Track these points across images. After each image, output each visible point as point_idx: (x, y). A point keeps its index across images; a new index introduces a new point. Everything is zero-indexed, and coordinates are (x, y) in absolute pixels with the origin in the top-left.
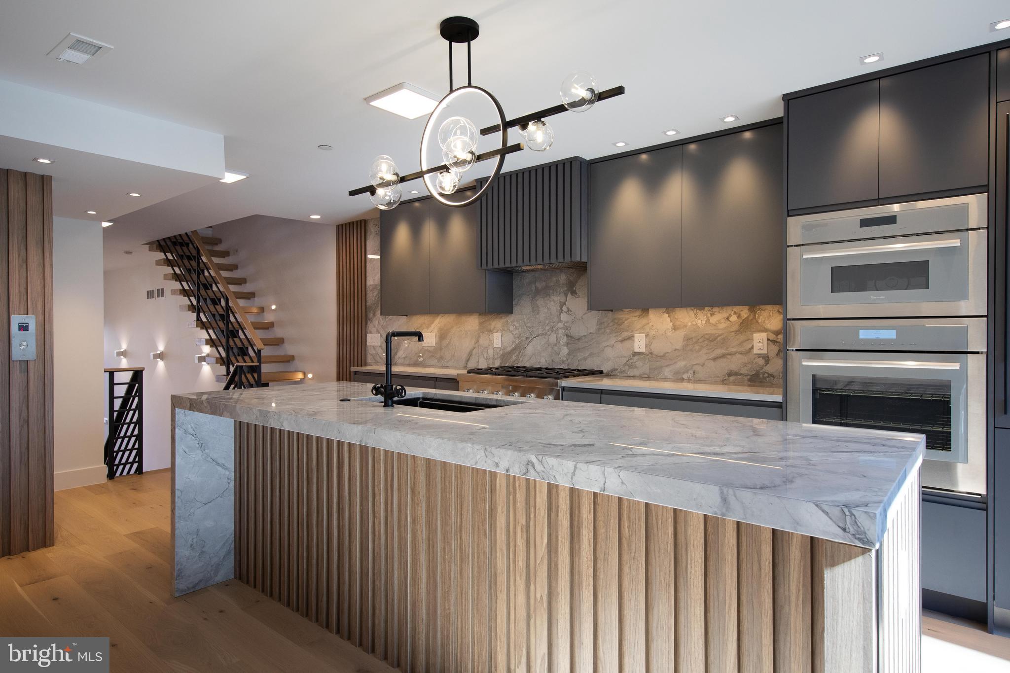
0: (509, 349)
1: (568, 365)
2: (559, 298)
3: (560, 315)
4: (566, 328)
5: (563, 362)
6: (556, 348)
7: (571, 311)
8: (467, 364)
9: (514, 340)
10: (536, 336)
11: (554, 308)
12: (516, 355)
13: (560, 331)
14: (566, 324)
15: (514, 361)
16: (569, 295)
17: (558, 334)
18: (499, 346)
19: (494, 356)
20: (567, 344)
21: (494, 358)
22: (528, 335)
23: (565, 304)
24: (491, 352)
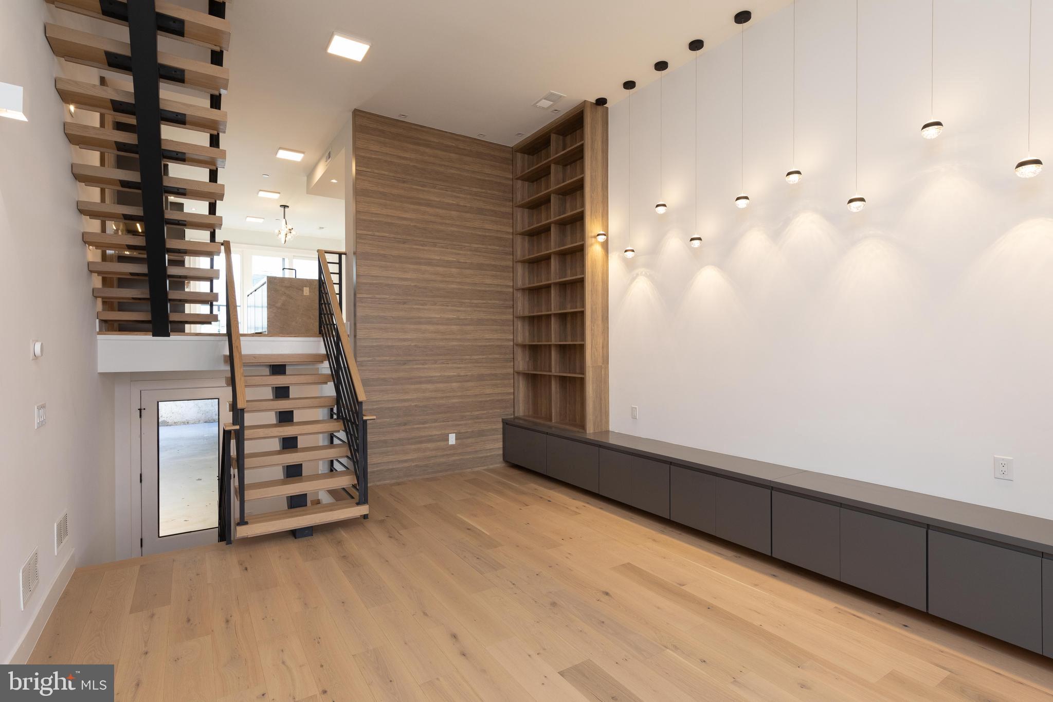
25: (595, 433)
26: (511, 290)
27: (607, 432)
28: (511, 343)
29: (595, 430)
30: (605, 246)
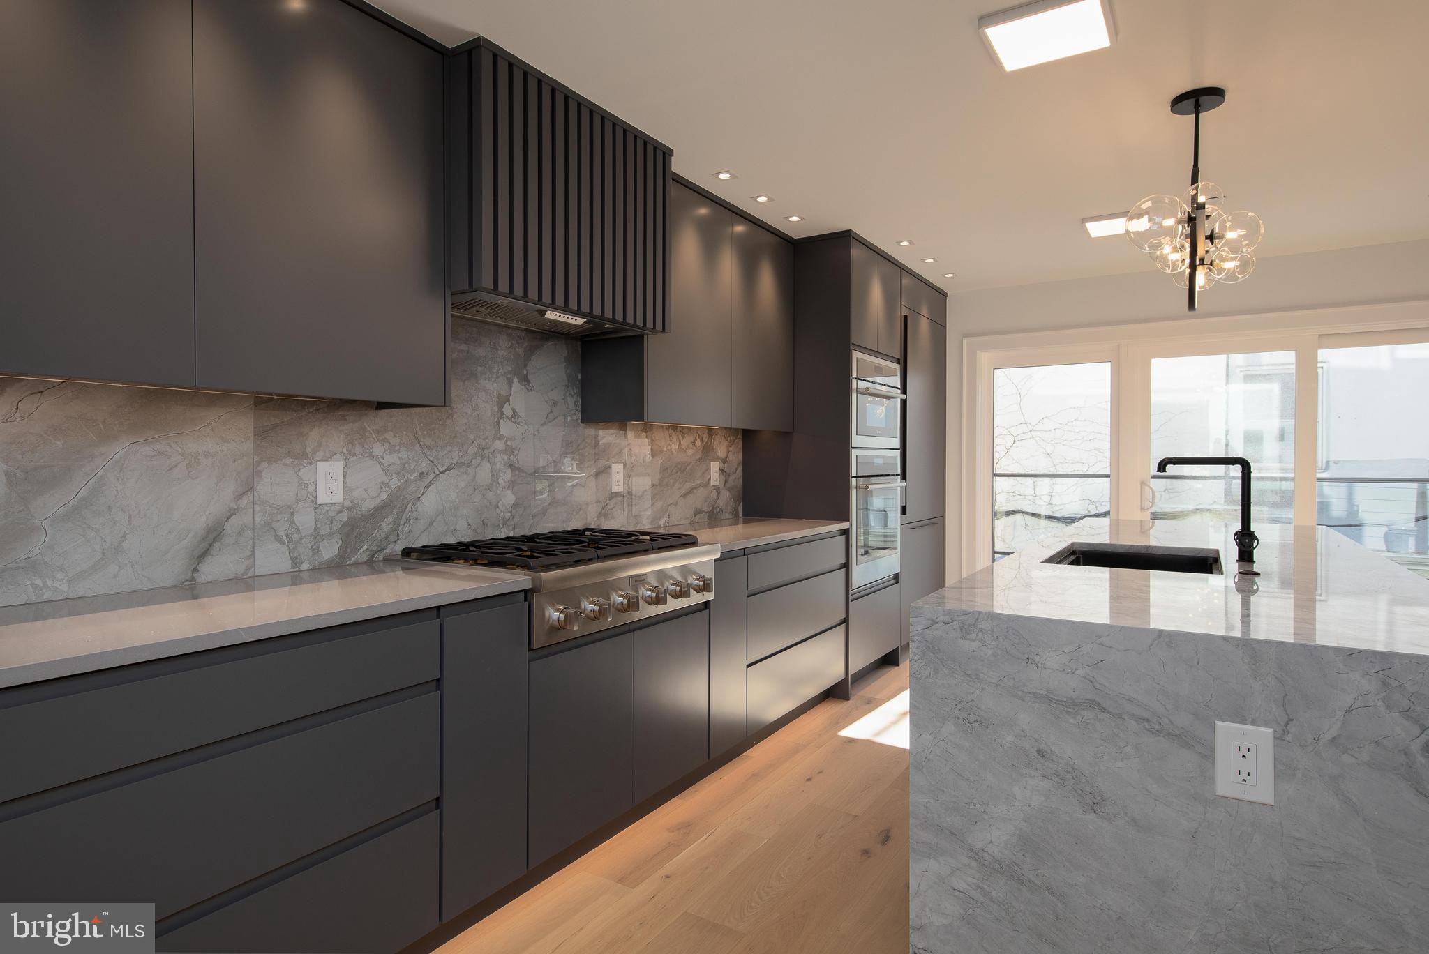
0: (369, 505)
1: (514, 529)
2: (495, 385)
3: (498, 423)
4: (510, 451)
5: (505, 522)
6: (490, 495)
7: (519, 417)
8: (195, 570)
9: (385, 479)
10: (447, 470)
11: (487, 409)
12: (390, 519)
13: (499, 457)
14: (509, 443)
15: (387, 537)
16: (516, 383)
17: (494, 463)
18: (339, 497)
19: (316, 528)
20: (512, 485)
21: (317, 536)
22: (424, 466)
23: (508, 400)
24: (305, 519)
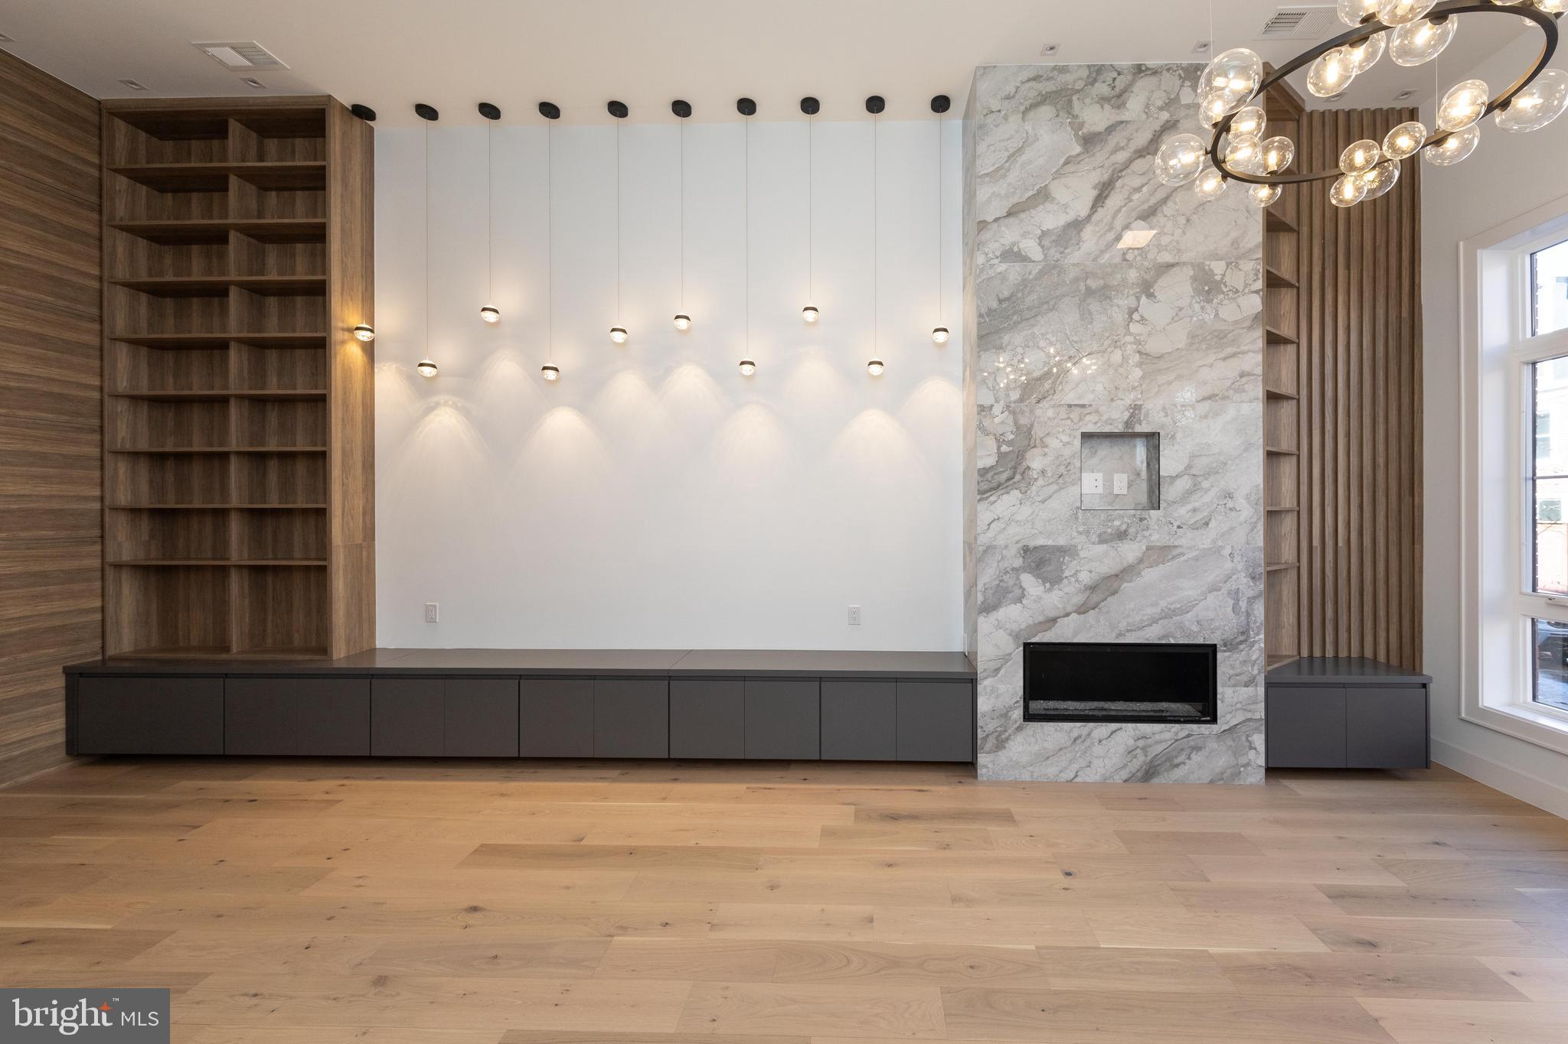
25: (348, 658)
26: (96, 395)
27: (373, 651)
28: (97, 506)
29: (349, 652)
30: (369, 348)
